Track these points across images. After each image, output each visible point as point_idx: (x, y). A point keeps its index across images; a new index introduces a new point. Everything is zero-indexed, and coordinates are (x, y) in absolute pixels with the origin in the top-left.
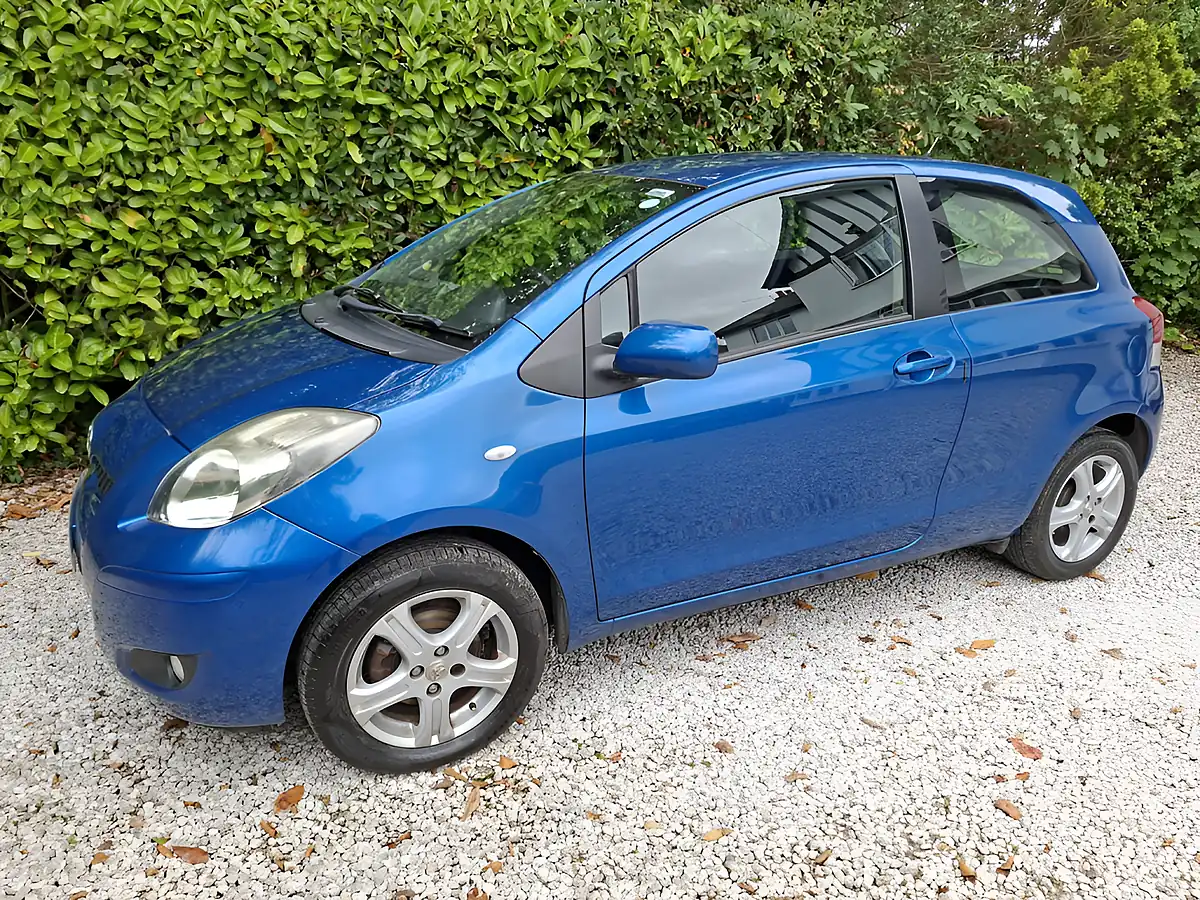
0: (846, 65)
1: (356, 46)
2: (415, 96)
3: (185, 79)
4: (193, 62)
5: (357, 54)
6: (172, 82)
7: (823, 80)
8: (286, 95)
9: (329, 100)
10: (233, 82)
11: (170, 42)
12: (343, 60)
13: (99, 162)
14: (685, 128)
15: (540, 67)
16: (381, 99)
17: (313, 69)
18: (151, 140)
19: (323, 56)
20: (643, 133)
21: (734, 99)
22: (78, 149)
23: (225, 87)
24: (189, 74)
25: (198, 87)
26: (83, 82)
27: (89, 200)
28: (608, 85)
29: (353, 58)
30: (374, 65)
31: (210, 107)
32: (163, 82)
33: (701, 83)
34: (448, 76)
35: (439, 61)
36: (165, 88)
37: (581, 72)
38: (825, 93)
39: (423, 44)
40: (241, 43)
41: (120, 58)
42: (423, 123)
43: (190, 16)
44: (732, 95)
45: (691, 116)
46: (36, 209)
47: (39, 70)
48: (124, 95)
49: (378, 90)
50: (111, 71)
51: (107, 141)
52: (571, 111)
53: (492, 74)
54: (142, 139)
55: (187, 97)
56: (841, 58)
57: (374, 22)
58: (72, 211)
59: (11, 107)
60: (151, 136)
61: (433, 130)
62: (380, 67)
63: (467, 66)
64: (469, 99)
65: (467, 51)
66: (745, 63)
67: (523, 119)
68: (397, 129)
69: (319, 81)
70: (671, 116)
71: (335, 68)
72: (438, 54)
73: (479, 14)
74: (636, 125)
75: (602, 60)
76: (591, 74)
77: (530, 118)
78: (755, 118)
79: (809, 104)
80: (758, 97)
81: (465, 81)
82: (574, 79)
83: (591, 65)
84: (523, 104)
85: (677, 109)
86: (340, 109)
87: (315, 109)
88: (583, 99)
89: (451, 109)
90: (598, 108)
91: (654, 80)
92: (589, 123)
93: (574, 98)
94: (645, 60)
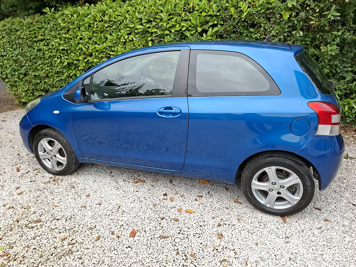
1: (152, 17)
3: (119, 29)
5: (152, 19)
8: (136, 31)
9: (145, 32)
10: (128, 29)
12: (150, 21)
13: (104, 48)
15: (198, 16)
16: (155, 30)
17: (142, 24)
19: (143, 21)
20: (234, 32)
21: (271, 18)
22: (102, 46)
25: (122, 31)
27: (105, 56)
29: (151, 21)
32: (115, 31)
37: (211, 16)
38: (317, 11)
39: (167, 14)
40: (128, 20)
41: (108, 26)
42: (167, 35)
43: (120, 16)
44: (269, 16)
45: (253, 25)
49: (155, 28)
50: (107, 29)
51: (106, 44)
52: (209, 28)
53: (186, 20)
54: (112, 43)
55: (119, 33)
57: (156, 10)
58: (102, 58)
59: (92, 38)
61: (169, 37)
62: (156, 22)
63: (179, 19)
64: (178, 28)
65: (178, 15)
66: (273, 5)
67: (193, 32)
68: (160, 37)
69: (142, 27)
70: (244, 26)
71: (148, 23)
72: (171, 16)
73: (185, 3)
74: (230, 30)
75: (219, 11)
76: (216, 16)
77: (196, 31)
78: (279, 24)
79: (309, 16)
80: (278, 16)
81: (178, 23)
82: (208, 18)
83: (215, 13)
84: (194, 27)
85: (246, 24)
86: (147, 34)
87: (142, 34)
88: (213, 24)
89: (173, 31)
90: (219, 26)
91: (237, 15)
92: (214, 31)
93: (210, 24)
94: (232, 9)
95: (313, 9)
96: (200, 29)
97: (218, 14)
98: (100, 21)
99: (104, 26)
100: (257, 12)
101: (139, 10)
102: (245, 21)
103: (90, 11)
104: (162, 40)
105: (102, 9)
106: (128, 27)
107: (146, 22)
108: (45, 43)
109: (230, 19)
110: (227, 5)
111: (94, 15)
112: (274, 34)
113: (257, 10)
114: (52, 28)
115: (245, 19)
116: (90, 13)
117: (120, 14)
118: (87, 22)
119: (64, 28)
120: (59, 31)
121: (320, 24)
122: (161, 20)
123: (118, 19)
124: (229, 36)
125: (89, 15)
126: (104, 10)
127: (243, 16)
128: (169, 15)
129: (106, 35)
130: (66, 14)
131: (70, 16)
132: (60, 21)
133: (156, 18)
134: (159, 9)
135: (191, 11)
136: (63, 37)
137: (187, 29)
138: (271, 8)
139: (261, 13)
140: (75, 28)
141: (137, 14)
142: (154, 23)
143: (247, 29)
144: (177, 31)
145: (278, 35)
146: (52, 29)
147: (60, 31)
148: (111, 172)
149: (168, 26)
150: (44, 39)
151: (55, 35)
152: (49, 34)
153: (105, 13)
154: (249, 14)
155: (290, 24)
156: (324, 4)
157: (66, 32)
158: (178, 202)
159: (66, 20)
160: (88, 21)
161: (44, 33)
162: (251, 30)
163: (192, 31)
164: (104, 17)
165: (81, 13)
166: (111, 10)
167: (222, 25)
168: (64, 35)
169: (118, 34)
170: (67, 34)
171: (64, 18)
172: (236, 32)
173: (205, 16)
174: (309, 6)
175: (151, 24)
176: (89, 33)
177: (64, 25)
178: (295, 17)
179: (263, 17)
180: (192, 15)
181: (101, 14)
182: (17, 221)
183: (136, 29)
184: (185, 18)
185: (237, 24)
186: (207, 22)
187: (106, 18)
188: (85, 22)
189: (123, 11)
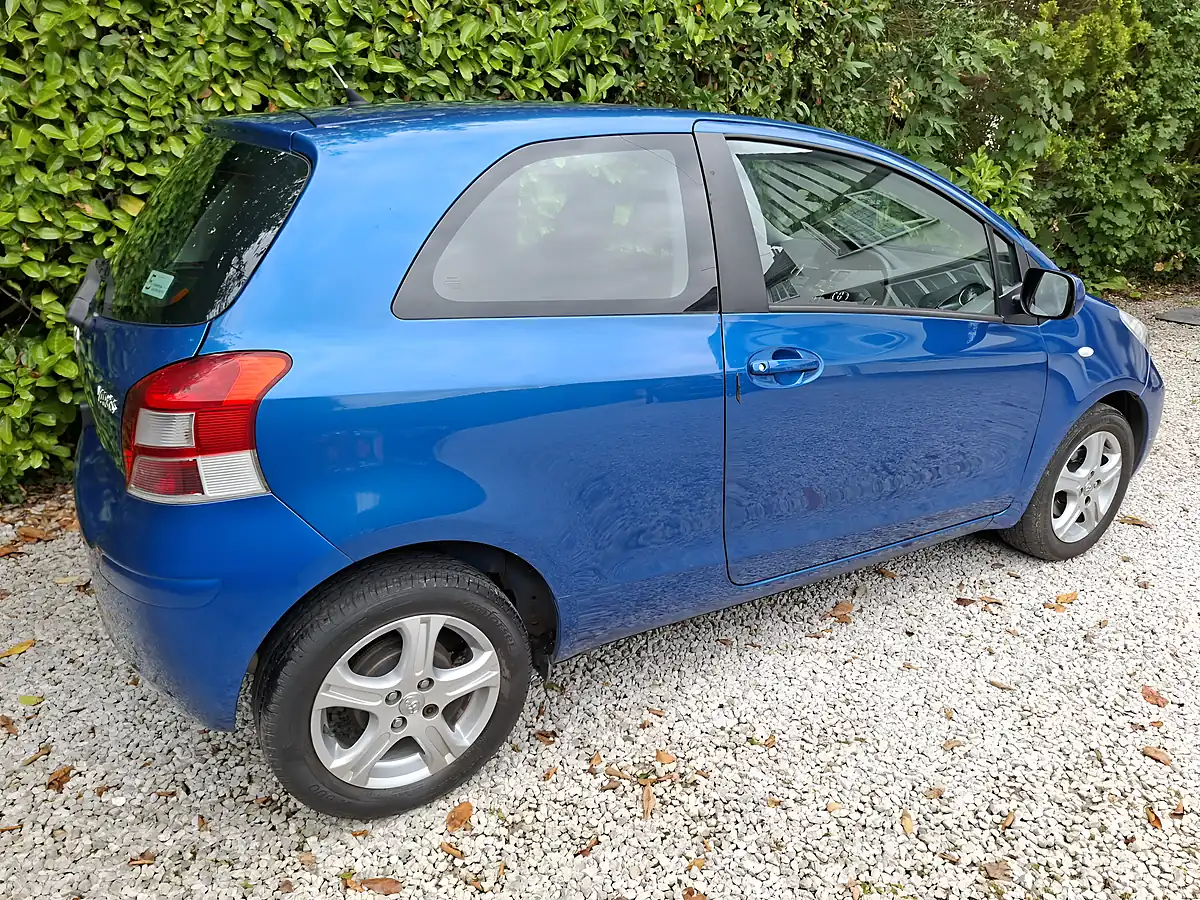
0: (847, 22)
1: (367, 9)
2: (431, 62)
3: (187, 49)
4: (193, 29)
5: (367, 17)
6: (173, 52)
7: (827, 37)
9: (342, 69)
10: (237, 51)
11: (169, 7)
12: (357, 26)
13: (99, 144)
14: (697, 90)
15: (555, 29)
16: (395, 67)
17: (324, 35)
18: (153, 118)
19: (334, 21)
20: (657, 97)
21: (743, 59)
22: (74, 130)
23: (229, 57)
24: (191, 43)
25: (200, 56)
26: (74, 54)
27: (88, 188)
28: (621, 46)
29: (364, 22)
30: (387, 29)
31: (215, 80)
32: (162, 53)
33: (713, 42)
34: (464, 40)
35: (451, 23)
36: (165, 59)
37: (595, 33)
38: (828, 52)
39: (436, 5)
40: (247, 8)
41: (115, 27)
42: (438, 91)
44: (741, 54)
45: (701, 78)
46: (32, 200)
47: (26, 41)
48: (121, 68)
49: (393, 57)
50: (107, 41)
51: (105, 120)
52: (585, 75)
53: (507, 36)
54: (143, 118)
55: (190, 69)
56: (843, 15)
58: (70, 201)
60: (155, 113)
62: (393, 31)
64: (485, 64)
65: (482, 13)
67: (540, 84)
71: (351, 33)
72: (451, 16)
74: (647, 88)
75: (616, 20)
76: (607, 34)
84: (539, 67)
89: (466, 74)
90: (612, 72)
91: (667, 40)
92: (603, 88)
94: (658, 21)
95: (820, 48)
96: (563, 75)
97: (611, 29)
102: (690, 62)
107: (341, 28)
110: (634, 1)
133: (392, 15)
163: (534, 80)
174: (815, 36)
186: (581, 55)
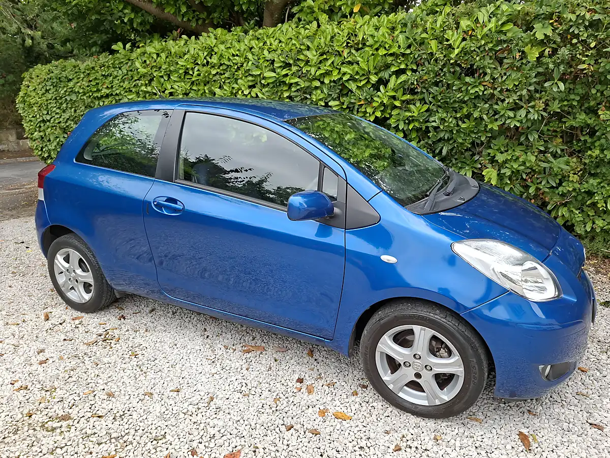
5: (291, 62)
8: (263, 82)
9: (279, 83)
10: (250, 78)
12: (287, 65)
15: (372, 56)
16: (297, 80)
17: (274, 71)
19: (276, 65)
25: (239, 81)
29: (289, 64)
39: (318, 53)
40: (250, 63)
41: (217, 72)
42: (316, 88)
43: (237, 55)
49: (297, 76)
52: (390, 76)
53: (350, 63)
55: (235, 86)
57: (298, 46)
59: (190, 93)
61: (319, 92)
62: (299, 65)
63: (338, 60)
64: (335, 76)
65: (337, 53)
66: (509, 35)
67: (363, 83)
68: (305, 93)
69: (274, 74)
70: (454, 73)
71: (284, 68)
72: (325, 57)
73: (349, 34)
74: (429, 80)
75: (409, 47)
76: (403, 55)
77: (368, 82)
78: (519, 69)
79: (576, 55)
80: (518, 55)
81: (337, 68)
82: (390, 59)
83: (402, 51)
84: (363, 75)
85: (458, 69)
86: (282, 86)
87: (274, 86)
88: (397, 68)
89: (327, 81)
90: (409, 73)
91: (442, 53)
92: (399, 81)
93: (393, 69)
94: (434, 44)
95: (584, 42)
96: (375, 77)
97: (408, 51)
98: (204, 65)
99: (210, 74)
100: (479, 48)
101: (270, 45)
102: (456, 64)
103: (187, 48)
104: (308, 96)
105: (207, 44)
106: (250, 75)
107: (280, 67)
108: (112, 101)
109: (428, 61)
110: (424, 35)
111: (193, 54)
112: (510, 87)
113: (479, 45)
114: (125, 75)
115: (456, 61)
116: (188, 52)
117: (237, 53)
118: (182, 66)
119: (144, 76)
120: (136, 80)
121: (599, 68)
122: (307, 62)
123: (234, 61)
124: (427, 91)
125: (186, 54)
126: (211, 47)
127: (453, 56)
128: (322, 55)
129: (213, 88)
130: (149, 53)
131: (155, 56)
132: (138, 64)
133: (298, 59)
134: (304, 45)
135: (360, 47)
136: (141, 91)
137: (352, 79)
138: (505, 41)
139: (487, 49)
140: (162, 77)
141: (266, 52)
142: (294, 69)
143: (459, 78)
144: (334, 81)
145: (516, 89)
146: (126, 77)
147: (138, 82)
148: (205, 329)
149: (318, 73)
150: (112, 95)
151: (129, 88)
152: (119, 85)
153: (213, 50)
154: (465, 52)
155: (541, 70)
156: (605, 33)
157: (147, 82)
158: (321, 396)
159: (148, 62)
160: (184, 64)
161: (111, 83)
162: (468, 79)
163: (361, 81)
164: (211, 58)
165: (173, 51)
166: (222, 47)
167: (414, 71)
168: (144, 87)
169: (233, 86)
170: (149, 85)
171: (145, 59)
172: (440, 84)
173: (385, 55)
174: (577, 36)
175: (289, 69)
176: (185, 84)
177: (145, 71)
178: (550, 56)
179: (491, 57)
180: (360, 55)
181: (206, 54)
182: (30, 415)
183: (264, 78)
184: (349, 59)
185: (441, 70)
186: (387, 66)
187: (214, 60)
188: (178, 66)
189: (243, 47)
